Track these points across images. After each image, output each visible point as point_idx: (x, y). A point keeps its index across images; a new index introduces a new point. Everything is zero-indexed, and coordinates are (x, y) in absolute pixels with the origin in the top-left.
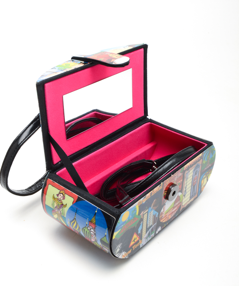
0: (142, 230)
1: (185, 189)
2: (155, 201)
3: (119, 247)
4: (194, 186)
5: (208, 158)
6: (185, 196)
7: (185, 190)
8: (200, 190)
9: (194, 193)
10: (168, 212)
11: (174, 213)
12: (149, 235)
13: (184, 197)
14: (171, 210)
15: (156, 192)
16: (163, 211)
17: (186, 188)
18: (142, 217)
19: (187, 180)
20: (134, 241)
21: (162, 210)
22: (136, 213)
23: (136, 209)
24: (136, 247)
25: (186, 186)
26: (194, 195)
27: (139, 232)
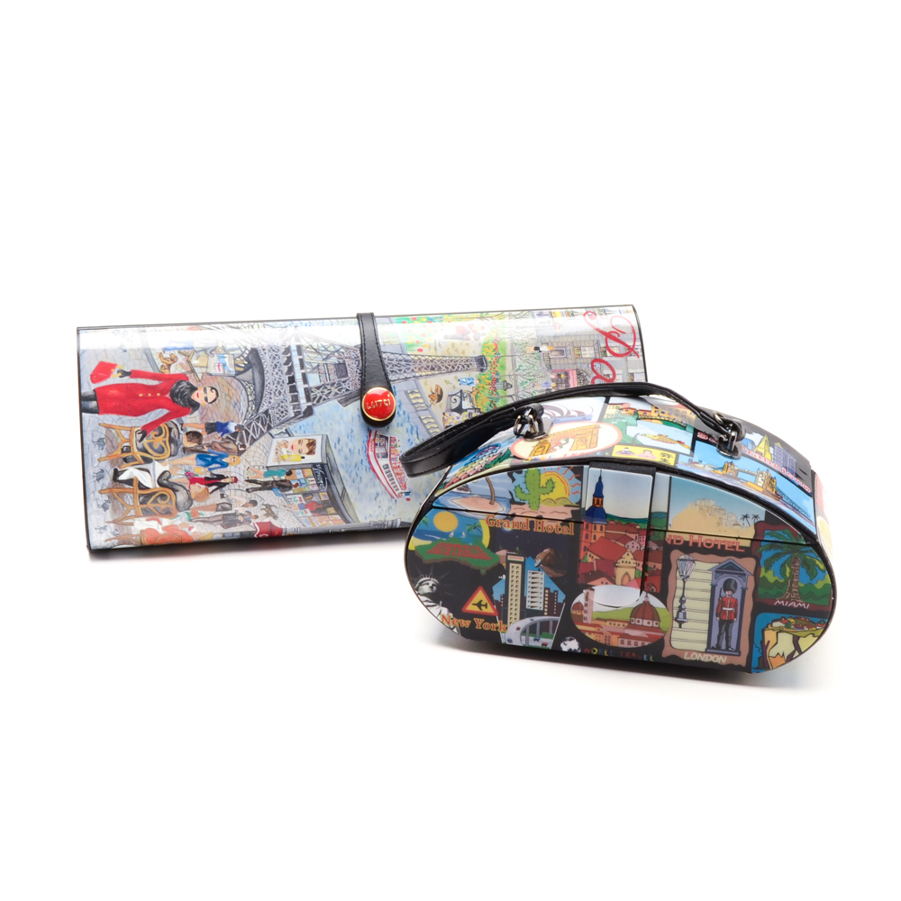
0: (505, 597)
1: (677, 603)
2: (549, 554)
3: (431, 583)
4: (725, 624)
5: (788, 575)
6: (683, 625)
7: (680, 609)
8: (756, 654)
9: (728, 646)
10: (605, 620)
11: (633, 642)
12: (532, 630)
13: (676, 624)
14: (621, 624)
15: (550, 532)
16: (586, 605)
17: (682, 601)
18: (504, 565)
19: (684, 582)
20: (479, 605)
21: (580, 599)
22: (481, 537)
23: (480, 526)
24: (487, 629)
25: (683, 596)
26: (727, 649)
27: (497, 596)
